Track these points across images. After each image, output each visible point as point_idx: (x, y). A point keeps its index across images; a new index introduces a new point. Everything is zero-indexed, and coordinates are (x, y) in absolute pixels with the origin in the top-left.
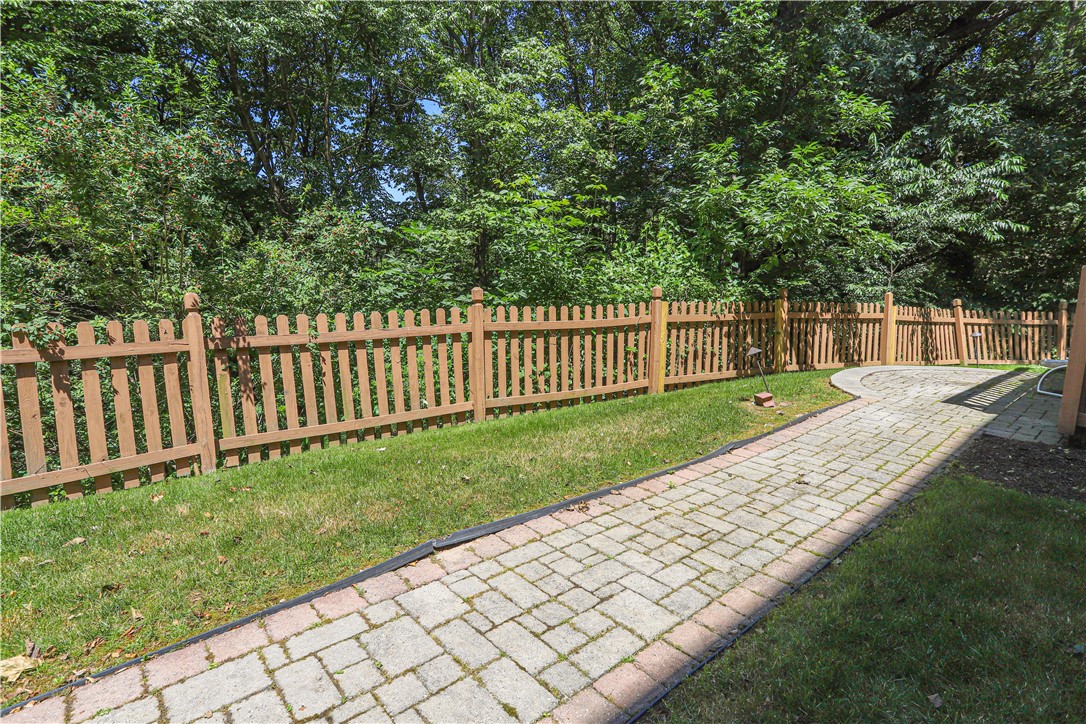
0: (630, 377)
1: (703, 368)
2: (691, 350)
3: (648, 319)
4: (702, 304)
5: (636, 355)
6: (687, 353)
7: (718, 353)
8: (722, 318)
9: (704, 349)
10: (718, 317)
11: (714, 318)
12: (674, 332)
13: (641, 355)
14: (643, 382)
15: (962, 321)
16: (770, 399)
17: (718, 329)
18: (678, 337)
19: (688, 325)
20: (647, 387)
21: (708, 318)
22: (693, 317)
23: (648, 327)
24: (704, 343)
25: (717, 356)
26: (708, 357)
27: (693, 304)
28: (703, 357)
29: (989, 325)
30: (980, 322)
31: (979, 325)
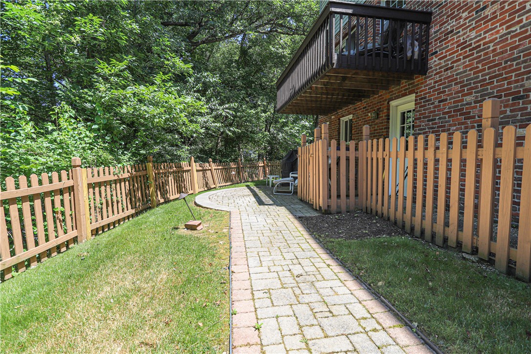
0: (61, 232)
1: (113, 212)
2: (104, 201)
3: (70, 183)
4: (107, 168)
5: (63, 213)
6: (102, 204)
7: (120, 201)
8: (121, 177)
9: (112, 200)
10: (118, 176)
11: (116, 177)
12: (91, 190)
13: (68, 212)
14: (72, 234)
15: (214, 168)
16: (200, 224)
17: (118, 184)
18: (94, 193)
19: (99, 184)
20: (77, 237)
21: (112, 178)
22: (102, 178)
23: (71, 189)
24: (112, 195)
25: (120, 202)
26: (115, 204)
27: (101, 168)
28: (112, 206)
29: (222, 169)
30: (218, 168)
31: (218, 169)
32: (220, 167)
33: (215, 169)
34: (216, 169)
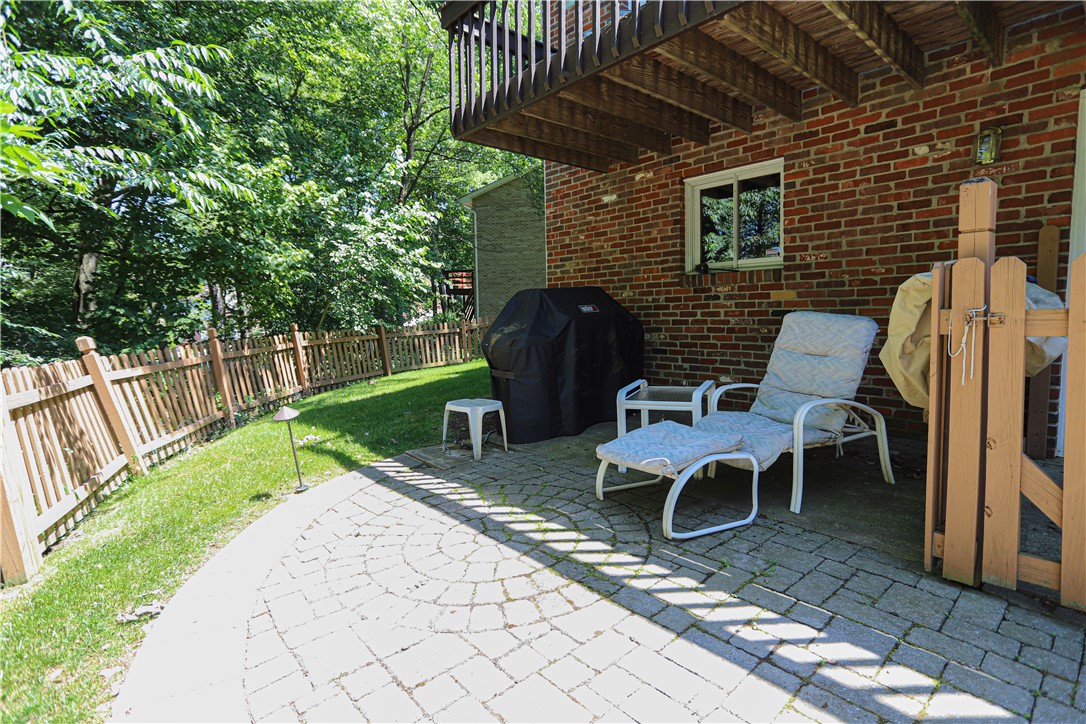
29: (144, 376)
30: (129, 372)
31: (129, 380)
32: (139, 371)
33: (114, 382)
34: (119, 382)
